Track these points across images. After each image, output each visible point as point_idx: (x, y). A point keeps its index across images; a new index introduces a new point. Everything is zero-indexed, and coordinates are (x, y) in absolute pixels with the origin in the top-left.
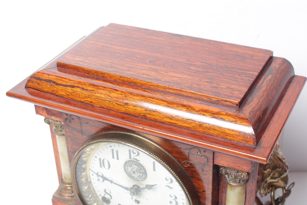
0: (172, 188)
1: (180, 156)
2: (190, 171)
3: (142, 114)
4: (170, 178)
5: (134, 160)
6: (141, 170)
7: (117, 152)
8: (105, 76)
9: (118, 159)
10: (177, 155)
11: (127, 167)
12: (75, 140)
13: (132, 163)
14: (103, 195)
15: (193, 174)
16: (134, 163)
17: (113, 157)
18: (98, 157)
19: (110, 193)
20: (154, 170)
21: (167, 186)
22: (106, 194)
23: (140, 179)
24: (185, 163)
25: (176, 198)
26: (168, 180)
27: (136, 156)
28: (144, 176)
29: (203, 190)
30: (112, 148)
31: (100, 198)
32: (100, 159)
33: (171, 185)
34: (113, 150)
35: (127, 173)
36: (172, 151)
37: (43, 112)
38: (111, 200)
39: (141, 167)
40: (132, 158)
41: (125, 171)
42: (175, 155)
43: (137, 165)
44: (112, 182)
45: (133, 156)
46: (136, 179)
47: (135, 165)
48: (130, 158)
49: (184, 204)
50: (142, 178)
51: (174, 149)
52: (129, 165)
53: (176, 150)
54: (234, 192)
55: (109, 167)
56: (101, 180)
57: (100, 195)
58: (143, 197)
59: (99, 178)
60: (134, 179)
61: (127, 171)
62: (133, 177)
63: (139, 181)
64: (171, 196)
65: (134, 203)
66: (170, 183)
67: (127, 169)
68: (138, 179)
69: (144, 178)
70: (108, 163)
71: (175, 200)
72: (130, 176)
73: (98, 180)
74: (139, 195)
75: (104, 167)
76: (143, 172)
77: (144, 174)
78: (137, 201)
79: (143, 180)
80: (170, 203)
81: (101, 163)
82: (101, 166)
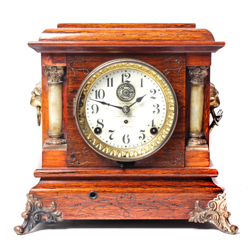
0: (155, 98)
1: (163, 67)
2: (169, 78)
3: (136, 39)
4: (154, 90)
5: (126, 82)
6: (131, 90)
7: (112, 79)
8: (98, 26)
9: (112, 86)
10: (161, 67)
11: (120, 90)
12: (76, 79)
13: (124, 85)
14: (95, 127)
15: (172, 79)
16: (126, 85)
17: (108, 86)
18: (95, 90)
20: (142, 86)
21: (151, 98)
22: (99, 124)
23: (130, 99)
24: (166, 71)
25: (158, 106)
26: (152, 92)
27: (128, 78)
28: (133, 95)
29: (179, 91)
30: (107, 78)
31: (93, 130)
32: (96, 91)
33: (154, 96)
34: (108, 79)
35: (118, 97)
36: (157, 64)
37: (48, 62)
38: (103, 129)
39: (131, 87)
40: (124, 81)
41: (117, 95)
42: (159, 67)
43: (128, 86)
44: (109, 105)
45: (125, 79)
46: (126, 100)
47: (127, 86)
48: (123, 82)
49: (164, 109)
50: (131, 97)
51: (158, 62)
52: (122, 88)
53: (160, 62)
54: (198, 91)
55: (103, 96)
56: (95, 111)
57: (93, 128)
58: (131, 115)
59: (93, 110)
60: (124, 100)
61: (119, 95)
62: (124, 98)
63: (129, 101)
64: (155, 105)
65: (124, 123)
66: (154, 94)
67: (119, 93)
68: (128, 99)
69: (133, 97)
70: (103, 92)
71: (157, 109)
72: (121, 99)
73: (93, 112)
74: (128, 114)
75: (100, 98)
76: (133, 91)
77: (133, 93)
78: (126, 122)
79: (132, 99)
80: (154, 113)
81: (97, 95)
82: (96, 98)
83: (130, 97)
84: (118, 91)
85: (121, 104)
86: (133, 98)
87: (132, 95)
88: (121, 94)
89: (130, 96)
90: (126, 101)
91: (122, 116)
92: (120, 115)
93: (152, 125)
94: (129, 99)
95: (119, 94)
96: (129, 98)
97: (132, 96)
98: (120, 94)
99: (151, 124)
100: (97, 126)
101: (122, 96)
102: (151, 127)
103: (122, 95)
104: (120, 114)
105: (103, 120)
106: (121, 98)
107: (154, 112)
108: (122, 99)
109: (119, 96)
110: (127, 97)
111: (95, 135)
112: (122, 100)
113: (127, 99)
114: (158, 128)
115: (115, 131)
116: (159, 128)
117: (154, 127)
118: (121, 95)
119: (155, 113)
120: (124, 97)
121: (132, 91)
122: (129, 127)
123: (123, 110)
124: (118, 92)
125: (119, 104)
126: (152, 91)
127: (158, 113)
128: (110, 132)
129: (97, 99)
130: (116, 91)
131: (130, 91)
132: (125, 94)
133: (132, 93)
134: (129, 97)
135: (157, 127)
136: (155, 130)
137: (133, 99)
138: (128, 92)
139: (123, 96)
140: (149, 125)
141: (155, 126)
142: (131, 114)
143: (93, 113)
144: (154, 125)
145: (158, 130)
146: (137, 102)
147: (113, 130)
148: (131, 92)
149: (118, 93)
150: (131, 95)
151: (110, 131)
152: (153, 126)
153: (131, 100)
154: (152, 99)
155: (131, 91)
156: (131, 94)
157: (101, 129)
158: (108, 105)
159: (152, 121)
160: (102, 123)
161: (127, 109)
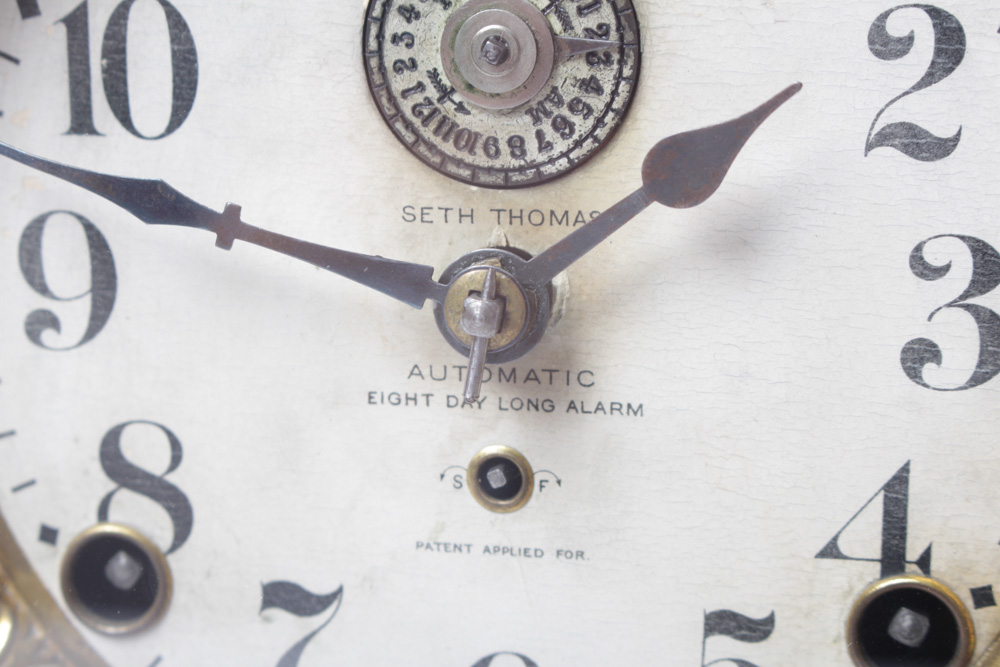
0: (941, 148)
4: (934, 12)
11: (408, 13)
14: (78, 524)
19: (176, 460)
21: (883, 138)
22: (125, 496)
23: (561, 146)
26: (907, 43)
28: (608, 88)
31: (49, 568)
32: (76, 23)
33: (931, 112)
35: (391, 117)
38: (182, 566)
44: (228, 226)
46: (506, 160)
50: (582, 125)
55: (177, 96)
56: (75, 315)
57: (48, 535)
58: (577, 393)
59: (43, 289)
60: (474, 168)
61: (399, 83)
62: (468, 140)
63: (542, 181)
64: (933, 256)
65: (468, 500)
66: (930, 78)
67: (404, 54)
68: (532, 145)
69: (610, 119)
70: (174, 40)
71: (975, 310)
72: (431, 147)
73: (40, 324)
74: (532, 376)
75: (125, 118)
76: (603, 30)
77: (608, 61)
78: (497, 478)
79: (588, 145)
80: (914, 374)
81: (87, 72)
82: (82, 123)
83: (563, 126)
84: (382, 21)
85: (436, 215)
86: (601, 133)
87: (591, 85)
88: (434, 75)
89: (555, 96)
90: (506, 171)
91: (440, 391)
92: (417, 386)
93: (877, 553)
94: (544, 145)
95: (399, 66)
96: (550, 134)
97: (598, 103)
98: (413, 65)
99: (866, 538)
100: (103, 514)
101: (448, 107)
102: (864, 578)
103: (446, 81)
104: (415, 372)
105: (176, 445)
106: (427, 133)
107: (919, 355)
108: (448, 148)
109: (406, 106)
110: (523, 126)
111: (82, 642)
112: (440, 169)
113: (517, 144)
114: (969, 603)
115: (346, 595)
116: (983, 597)
117: (911, 578)
118: (432, 92)
119: (929, 371)
120: (476, 121)
121: (591, 21)
122: (539, 553)
123: (439, 314)
124: (388, 45)
125: (409, 215)
126: (896, 28)
127: (977, 380)
128: (279, 615)
129: (93, 131)
130: (360, 22)
131: (558, 26)
132: (491, 80)
133: (591, 58)
134: (546, 126)
135: (952, 577)
136: (925, 623)
137: (603, 145)
138: (530, 51)
139: (460, 107)
140: (831, 551)
141: (924, 562)
142: (582, 378)
143: (48, 335)
144: (913, 552)
145: (971, 634)
146: (656, 207)
147: (318, 586)
148: (575, 46)
149: (389, 63)
150: (569, 93)
151: (283, 596)
152: (892, 558)
153: (575, 167)
154: (889, 154)
155: (580, 24)
156: (583, 70)
157: (161, 557)
158: (213, 236)
159: (888, 487)
160: (173, 479)
161: (498, 296)
